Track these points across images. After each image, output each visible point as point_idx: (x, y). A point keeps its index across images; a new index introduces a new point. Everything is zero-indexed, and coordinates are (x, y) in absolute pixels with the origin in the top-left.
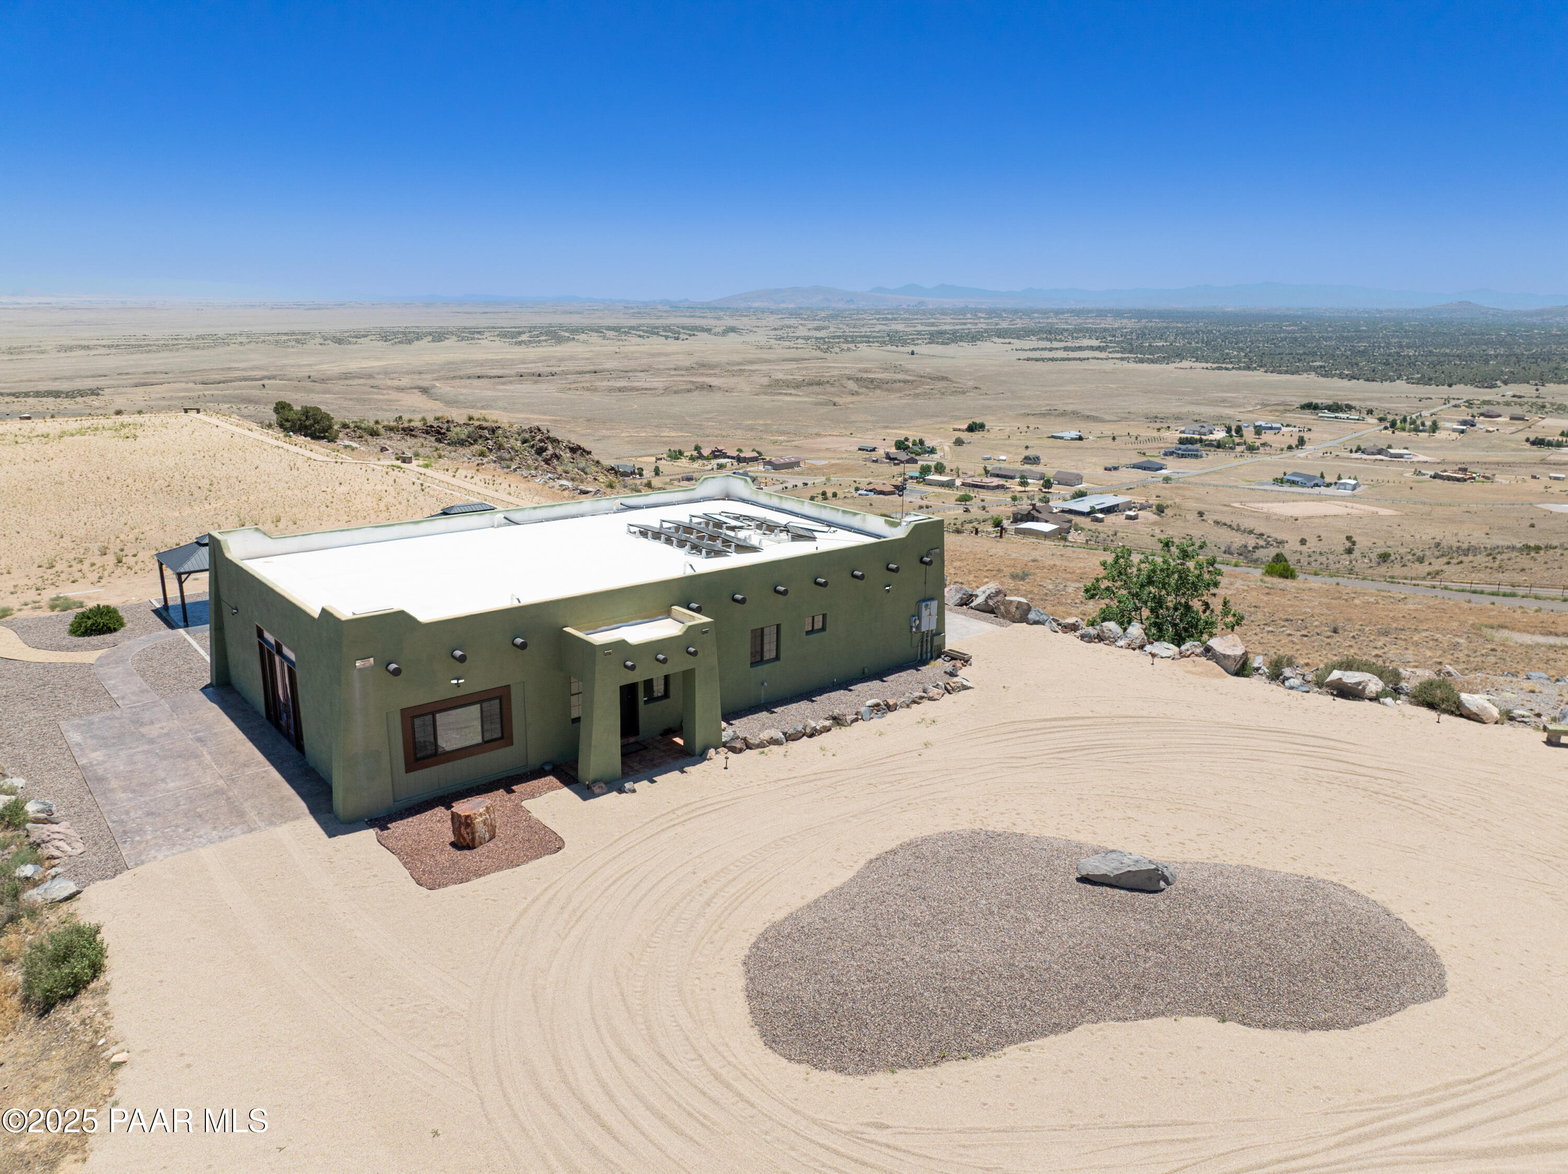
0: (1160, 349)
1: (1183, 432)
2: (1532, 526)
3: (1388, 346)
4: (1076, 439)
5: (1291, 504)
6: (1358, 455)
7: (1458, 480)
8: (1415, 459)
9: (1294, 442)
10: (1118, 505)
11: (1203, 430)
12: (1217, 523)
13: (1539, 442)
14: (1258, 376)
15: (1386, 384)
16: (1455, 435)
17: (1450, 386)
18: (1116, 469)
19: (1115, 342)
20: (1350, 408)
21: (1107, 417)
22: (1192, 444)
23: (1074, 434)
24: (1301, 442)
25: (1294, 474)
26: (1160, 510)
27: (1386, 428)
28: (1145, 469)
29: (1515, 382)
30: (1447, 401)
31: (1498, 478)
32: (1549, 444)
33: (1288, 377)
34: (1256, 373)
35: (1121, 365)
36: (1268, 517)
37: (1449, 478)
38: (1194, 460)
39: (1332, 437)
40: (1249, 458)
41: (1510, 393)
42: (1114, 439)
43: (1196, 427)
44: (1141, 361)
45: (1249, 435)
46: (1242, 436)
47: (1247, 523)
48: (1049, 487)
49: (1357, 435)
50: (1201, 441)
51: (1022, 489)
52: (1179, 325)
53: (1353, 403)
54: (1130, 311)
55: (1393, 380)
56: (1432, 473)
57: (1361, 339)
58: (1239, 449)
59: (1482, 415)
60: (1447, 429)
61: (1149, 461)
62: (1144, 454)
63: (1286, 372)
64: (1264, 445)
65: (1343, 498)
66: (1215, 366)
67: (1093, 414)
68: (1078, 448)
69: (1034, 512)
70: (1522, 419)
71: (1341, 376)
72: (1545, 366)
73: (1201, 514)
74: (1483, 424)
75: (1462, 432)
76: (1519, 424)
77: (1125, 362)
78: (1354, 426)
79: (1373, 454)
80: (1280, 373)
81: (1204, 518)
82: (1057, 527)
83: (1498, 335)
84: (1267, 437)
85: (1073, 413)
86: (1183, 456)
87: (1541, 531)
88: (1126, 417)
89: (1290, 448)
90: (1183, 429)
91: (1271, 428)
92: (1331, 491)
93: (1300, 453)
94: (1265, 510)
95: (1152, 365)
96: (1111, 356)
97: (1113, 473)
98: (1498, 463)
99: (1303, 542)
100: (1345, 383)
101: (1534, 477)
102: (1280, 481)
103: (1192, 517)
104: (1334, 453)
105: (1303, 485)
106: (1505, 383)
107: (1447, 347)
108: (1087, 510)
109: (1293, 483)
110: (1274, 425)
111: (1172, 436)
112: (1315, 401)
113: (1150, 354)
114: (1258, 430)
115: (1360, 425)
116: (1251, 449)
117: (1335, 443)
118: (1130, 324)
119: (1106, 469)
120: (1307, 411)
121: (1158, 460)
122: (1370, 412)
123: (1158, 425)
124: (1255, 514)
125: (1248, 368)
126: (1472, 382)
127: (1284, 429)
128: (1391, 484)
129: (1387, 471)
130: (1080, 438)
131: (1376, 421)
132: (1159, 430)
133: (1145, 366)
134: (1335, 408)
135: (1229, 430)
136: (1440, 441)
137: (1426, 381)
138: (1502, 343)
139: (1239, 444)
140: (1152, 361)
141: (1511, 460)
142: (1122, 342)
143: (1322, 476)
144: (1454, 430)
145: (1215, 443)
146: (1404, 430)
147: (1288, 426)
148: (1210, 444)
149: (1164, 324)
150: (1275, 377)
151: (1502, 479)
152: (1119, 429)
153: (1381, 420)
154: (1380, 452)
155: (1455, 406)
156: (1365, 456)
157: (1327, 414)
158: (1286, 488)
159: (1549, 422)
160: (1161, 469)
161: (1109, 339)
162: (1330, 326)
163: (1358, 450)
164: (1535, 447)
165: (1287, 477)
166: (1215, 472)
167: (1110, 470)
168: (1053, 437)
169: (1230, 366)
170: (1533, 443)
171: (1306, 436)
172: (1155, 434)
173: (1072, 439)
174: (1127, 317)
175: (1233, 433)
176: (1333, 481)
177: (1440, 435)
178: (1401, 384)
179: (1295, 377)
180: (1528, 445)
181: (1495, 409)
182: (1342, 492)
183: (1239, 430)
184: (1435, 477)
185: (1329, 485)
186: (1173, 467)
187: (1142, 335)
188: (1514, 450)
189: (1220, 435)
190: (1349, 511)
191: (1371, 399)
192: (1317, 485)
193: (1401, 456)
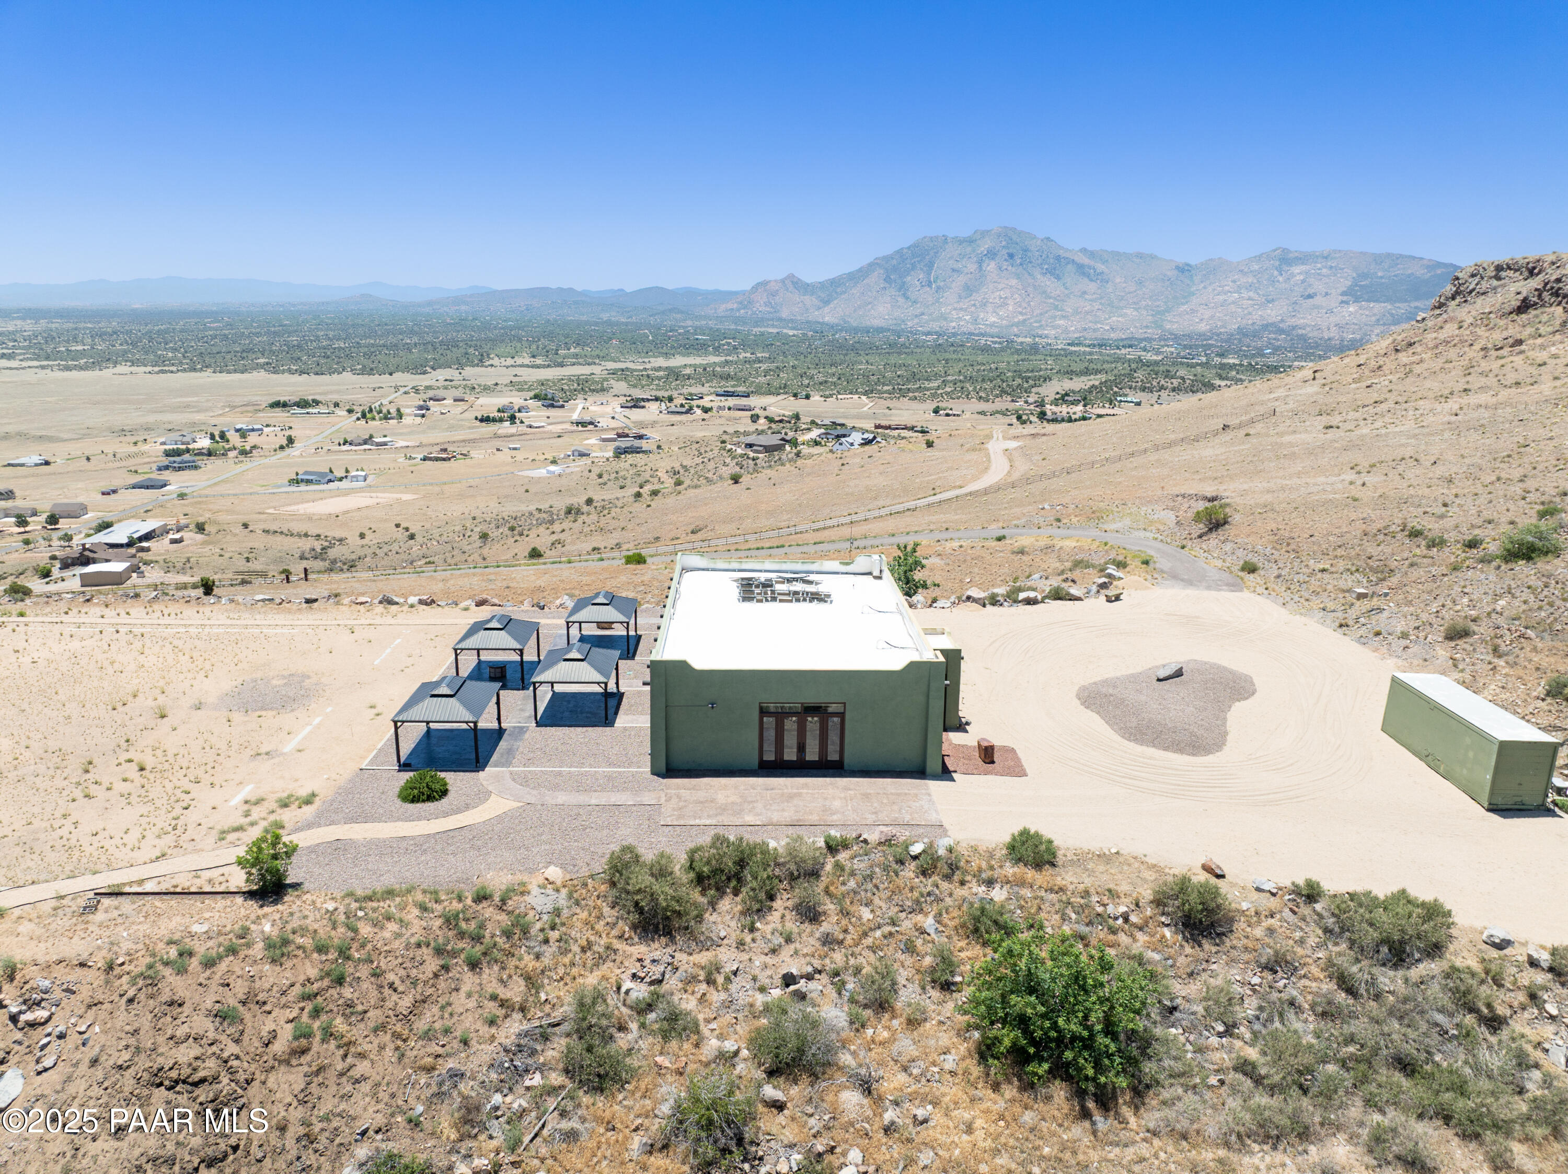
0: (83, 354)
1: (163, 443)
2: (527, 491)
3: (317, 339)
4: (41, 464)
5: (320, 502)
6: (347, 447)
7: (444, 459)
8: (398, 445)
9: (284, 442)
10: (154, 531)
11: (185, 439)
12: (266, 531)
13: (485, 420)
14: (206, 377)
15: (335, 376)
16: (419, 419)
17: (391, 374)
18: (114, 492)
19: (20, 348)
20: (317, 403)
21: (65, 436)
22: (179, 455)
23: (36, 459)
24: (291, 441)
25: (306, 473)
26: (200, 528)
27: (358, 419)
28: (147, 488)
29: (440, 367)
30: (397, 389)
31: (473, 454)
32: (494, 420)
33: (238, 376)
34: (203, 374)
35: (42, 373)
36: (310, 518)
37: (437, 459)
38: (193, 472)
39: (314, 433)
40: (247, 464)
41: (441, 378)
42: (88, 459)
43: (175, 436)
44: (68, 368)
45: (234, 439)
46: (228, 441)
47: (297, 527)
48: (56, 523)
49: (334, 429)
50: (188, 451)
51: (22, 530)
52: (89, 325)
53: (318, 398)
54: (18, 311)
55: (339, 373)
56: (422, 456)
57: (290, 334)
58: (232, 454)
59: (431, 399)
60: (410, 415)
61: (149, 479)
62: (136, 472)
63: (235, 371)
64: (254, 447)
65: (361, 490)
66: (157, 369)
67: (43, 433)
68: (50, 474)
69: (87, 553)
70: (463, 400)
71: (290, 371)
72: (457, 352)
73: (246, 526)
74: (434, 406)
75: (423, 416)
76: (462, 406)
77: (48, 371)
78: (327, 420)
79: (360, 444)
80: (229, 372)
81: (250, 528)
82: (128, 564)
83: (406, 325)
84: (253, 439)
85: (19, 434)
86: (180, 469)
87: (536, 493)
88: (88, 433)
89: (282, 447)
90: (163, 440)
91: (253, 430)
92: (344, 484)
93: (294, 452)
94: (302, 512)
95: (82, 372)
96: (25, 364)
97: (113, 496)
98: (464, 441)
99: (362, 536)
100: (296, 378)
101: (498, 450)
102: (296, 482)
103: (239, 529)
104: (326, 448)
105: (318, 482)
106: (433, 368)
107: (370, 337)
108: (125, 541)
109: (309, 482)
110: (256, 427)
111: (155, 449)
112: (282, 399)
113: (73, 360)
114: (243, 433)
115: (332, 419)
116: (244, 453)
117: (320, 438)
118: (28, 326)
119: (103, 494)
120: (277, 410)
121: (155, 476)
122: (336, 405)
123: (134, 439)
124: (294, 517)
125: (194, 370)
126: (406, 369)
127: (266, 430)
128: (392, 471)
129: (383, 459)
130: (47, 463)
131: (345, 413)
132: (135, 443)
133: (74, 374)
134: (303, 404)
135: (212, 437)
136: (409, 426)
137: (368, 371)
138: (412, 332)
139: (229, 450)
140: (81, 368)
141: (472, 437)
142: (30, 347)
143: (331, 471)
144: (416, 415)
145: (205, 451)
146: (374, 419)
147: (267, 426)
148: (200, 453)
149: (71, 325)
150: (224, 377)
151: (477, 454)
152: (87, 446)
153: (350, 411)
154: (365, 442)
155: (405, 393)
156: (354, 448)
157: (297, 410)
158: (303, 487)
159: (483, 400)
160: (165, 485)
161: (11, 344)
162: (253, 321)
163: (345, 442)
164: (483, 424)
165: (300, 477)
166: (222, 481)
167: (108, 494)
168: (9, 465)
169: (174, 368)
170: (482, 420)
171: (292, 433)
172: (134, 449)
173: (36, 465)
174: (18, 318)
175: (217, 438)
176: (344, 475)
177: (407, 420)
178: (347, 376)
179: (246, 376)
180: (478, 423)
181: (440, 393)
182: (355, 484)
183: (223, 436)
184: (425, 459)
185: (341, 479)
186: (177, 482)
187: (49, 339)
188: (470, 428)
189: (204, 443)
190: (378, 500)
191: (331, 392)
192: (330, 481)
193: (385, 444)
